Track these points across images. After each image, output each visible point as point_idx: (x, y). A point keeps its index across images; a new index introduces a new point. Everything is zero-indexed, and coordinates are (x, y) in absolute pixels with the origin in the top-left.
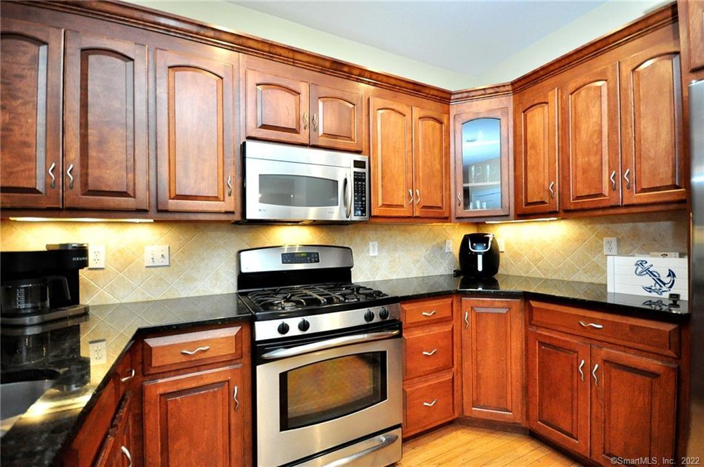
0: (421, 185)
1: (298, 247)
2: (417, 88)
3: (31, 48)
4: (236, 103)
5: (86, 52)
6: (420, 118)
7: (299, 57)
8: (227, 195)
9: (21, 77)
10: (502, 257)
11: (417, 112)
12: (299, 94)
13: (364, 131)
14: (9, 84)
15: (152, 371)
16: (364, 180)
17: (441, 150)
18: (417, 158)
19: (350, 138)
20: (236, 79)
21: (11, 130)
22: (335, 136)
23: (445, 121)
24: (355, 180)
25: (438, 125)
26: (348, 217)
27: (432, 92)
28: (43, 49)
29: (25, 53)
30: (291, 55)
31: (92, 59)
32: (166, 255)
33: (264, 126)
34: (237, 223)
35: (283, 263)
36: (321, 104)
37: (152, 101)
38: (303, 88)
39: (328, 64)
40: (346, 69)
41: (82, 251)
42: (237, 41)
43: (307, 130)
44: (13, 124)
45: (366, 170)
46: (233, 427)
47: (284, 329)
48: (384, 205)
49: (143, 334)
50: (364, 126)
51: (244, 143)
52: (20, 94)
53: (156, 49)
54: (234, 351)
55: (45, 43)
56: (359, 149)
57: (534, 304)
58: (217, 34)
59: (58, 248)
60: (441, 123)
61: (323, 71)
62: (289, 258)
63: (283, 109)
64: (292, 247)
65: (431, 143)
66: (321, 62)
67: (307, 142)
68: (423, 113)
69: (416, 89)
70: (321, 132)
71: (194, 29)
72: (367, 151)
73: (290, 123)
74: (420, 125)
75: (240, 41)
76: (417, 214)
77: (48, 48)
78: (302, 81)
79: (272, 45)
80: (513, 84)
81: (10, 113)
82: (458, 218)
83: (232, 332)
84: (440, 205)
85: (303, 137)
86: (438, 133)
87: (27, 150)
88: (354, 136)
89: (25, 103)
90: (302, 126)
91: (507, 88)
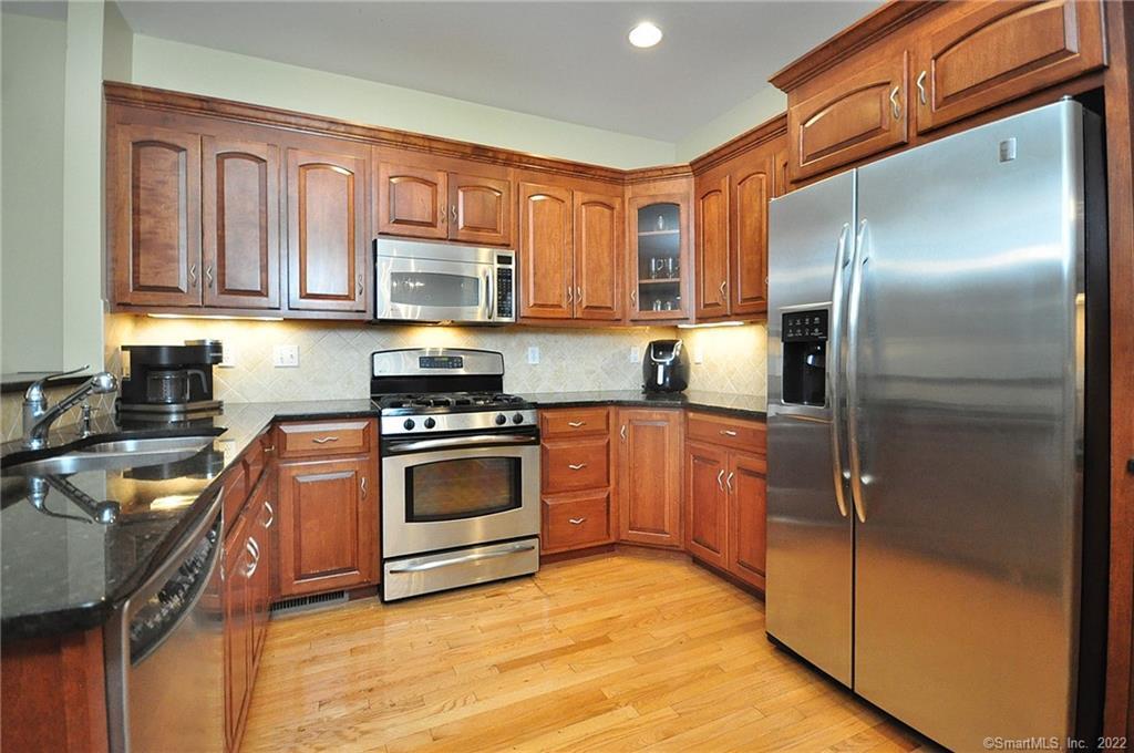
0: (584, 281)
1: (441, 350)
2: (580, 169)
3: (173, 155)
4: (368, 198)
5: (221, 158)
6: (583, 204)
7: (435, 145)
8: (357, 294)
9: (163, 183)
10: (693, 368)
11: (579, 197)
12: (436, 184)
13: (512, 221)
14: (153, 190)
15: (286, 455)
16: (510, 277)
17: (611, 240)
18: (579, 250)
19: (495, 230)
20: (368, 173)
21: (156, 233)
22: (477, 229)
23: (617, 206)
24: (499, 277)
25: (607, 211)
26: (490, 318)
27: (599, 173)
28: (182, 154)
29: (166, 159)
30: (427, 144)
31: (227, 162)
32: (295, 355)
33: (397, 221)
34: (369, 322)
35: (421, 367)
36: (461, 194)
37: (283, 201)
38: (441, 179)
39: (468, 151)
40: (490, 154)
41: (217, 347)
42: (368, 134)
43: (446, 224)
44: (157, 228)
45: (512, 267)
46: (360, 516)
47: (409, 425)
48: (535, 305)
49: (277, 421)
50: (512, 217)
51: (376, 240)
52: (163, 200)
53: (289, 148)
54: (361, 444)
55: (185, 150)
56: (507, 243)
57: (691, 415)
58: (349, 129)
59: (196, 344)
60: (611, 208)
61: (464, 156)
62: (427, 361)
63: (418, 202)
64: (434, 350)
65: (598, 233)
66: (461, 149)
67: (445, 237)
68: (587, 198)
69: (580, 172)
70: (461, 225)
71: (325, 125)
72: (516, 243)
73: (426, 215)
74: (584, 210)
75: (372, 133)
76: (579, 315)
77: (187, 155)
78: (439, 171)
79: (405, 135)
80: (692, 164)
81: (155, 216)
82: (632, 321)
83: (360, 425)
84: (609, 305)
85: (440, 231)
86: (607, 221)
87: (170, 252)
88: (501, 227)
89: (168, 208)
90: (439, 220)
91: (686, 170)
